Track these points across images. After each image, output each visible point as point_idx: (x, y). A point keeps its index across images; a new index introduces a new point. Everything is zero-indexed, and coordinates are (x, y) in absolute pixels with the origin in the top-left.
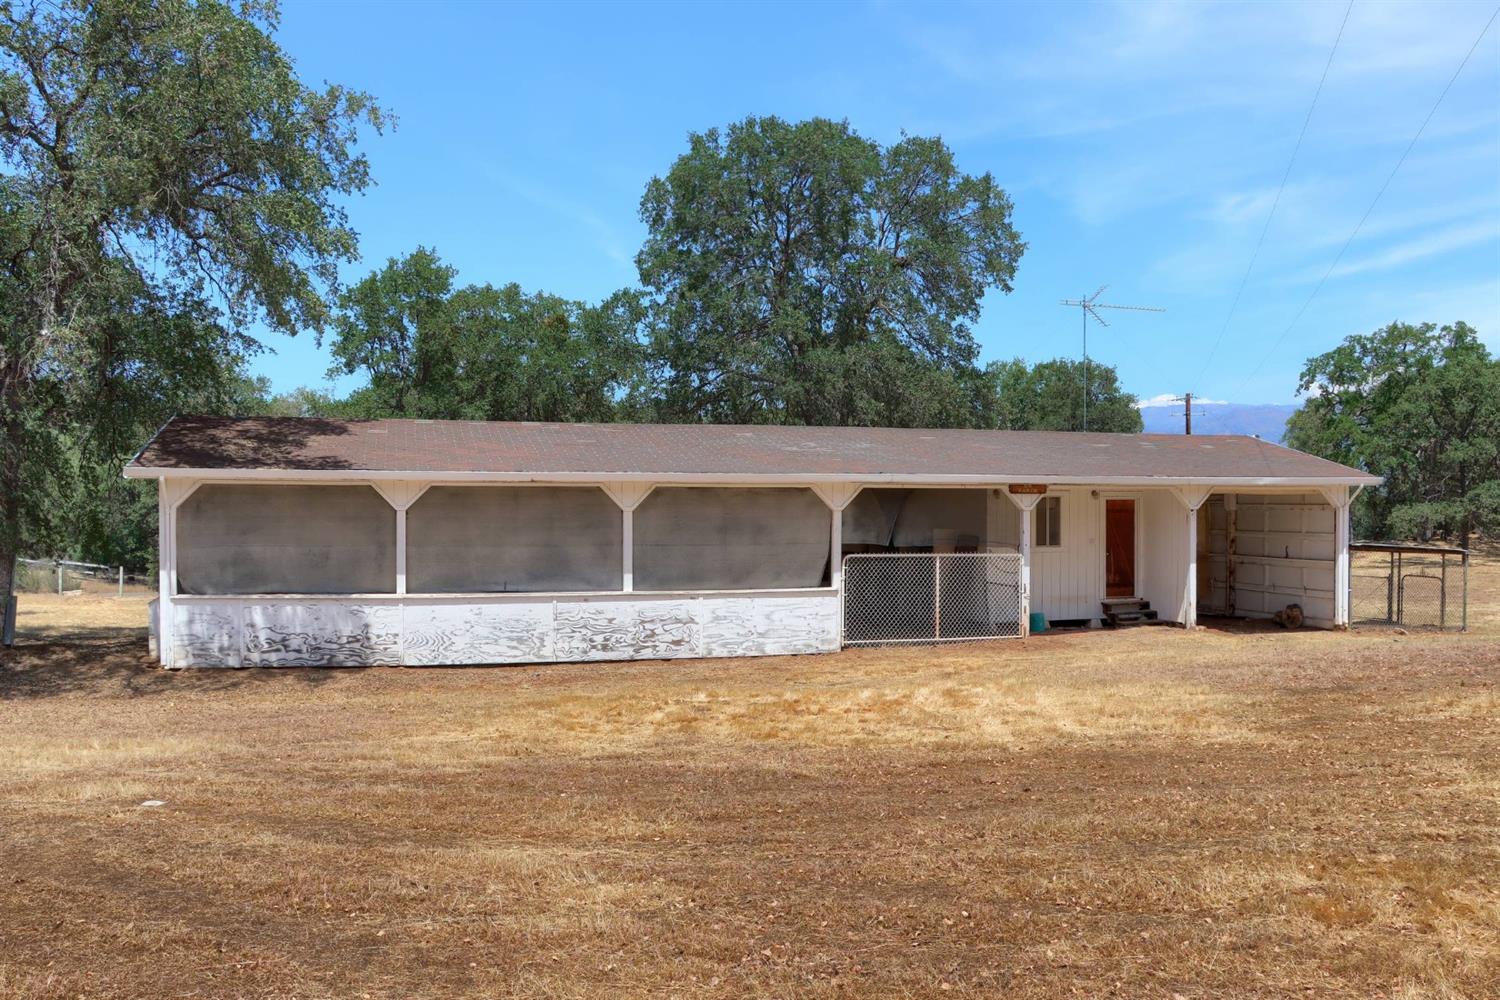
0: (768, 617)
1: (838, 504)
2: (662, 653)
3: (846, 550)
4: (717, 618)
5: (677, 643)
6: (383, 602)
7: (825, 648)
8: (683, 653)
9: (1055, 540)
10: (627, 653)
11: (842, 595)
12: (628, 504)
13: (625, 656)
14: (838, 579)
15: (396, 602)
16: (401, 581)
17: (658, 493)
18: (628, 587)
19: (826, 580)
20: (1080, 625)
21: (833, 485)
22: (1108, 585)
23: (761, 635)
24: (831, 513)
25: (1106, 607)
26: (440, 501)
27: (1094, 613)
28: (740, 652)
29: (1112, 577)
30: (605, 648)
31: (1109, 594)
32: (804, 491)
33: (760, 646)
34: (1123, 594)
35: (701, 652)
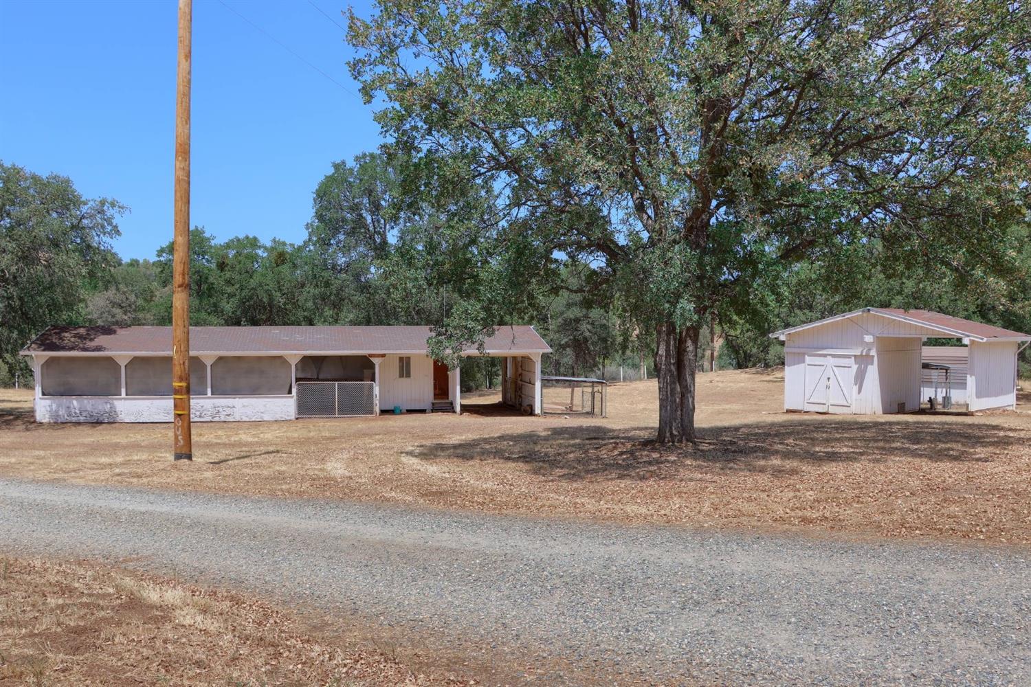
0: (265, 406)
1: (293, 362)
2: (223, 419)
3: (297, 380)
4: (244, 406)
5: (228, 415)
6: (116, 399)
7: (288, 418)
8: (231, 419)
9: (408, 375)
10: (209, 419)
11: (295, 397)
12: (208, 363)
13: (208, 420)
14: (294, 390)
15: (121, 399)
16: (123, 391)
17: (221, 358)
18: (209, 394)
19: (290, 392)
20: (423, 411)
21: (291, 355)
22: (435, 395)
23: (262, 413)
24: (291, 365)
25: (433, 404)
26: (137, 363)
27: (428, 406)
28: (253, 420)
29: (437, 391)
30: (200, 417)
31: (435, 399)
32: (280, 357)
33: (261, 417)
34: (442, 399)
35: (238, 419)
